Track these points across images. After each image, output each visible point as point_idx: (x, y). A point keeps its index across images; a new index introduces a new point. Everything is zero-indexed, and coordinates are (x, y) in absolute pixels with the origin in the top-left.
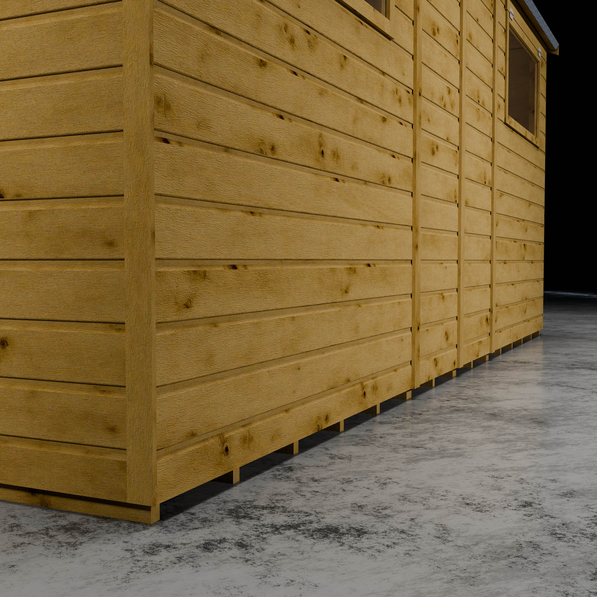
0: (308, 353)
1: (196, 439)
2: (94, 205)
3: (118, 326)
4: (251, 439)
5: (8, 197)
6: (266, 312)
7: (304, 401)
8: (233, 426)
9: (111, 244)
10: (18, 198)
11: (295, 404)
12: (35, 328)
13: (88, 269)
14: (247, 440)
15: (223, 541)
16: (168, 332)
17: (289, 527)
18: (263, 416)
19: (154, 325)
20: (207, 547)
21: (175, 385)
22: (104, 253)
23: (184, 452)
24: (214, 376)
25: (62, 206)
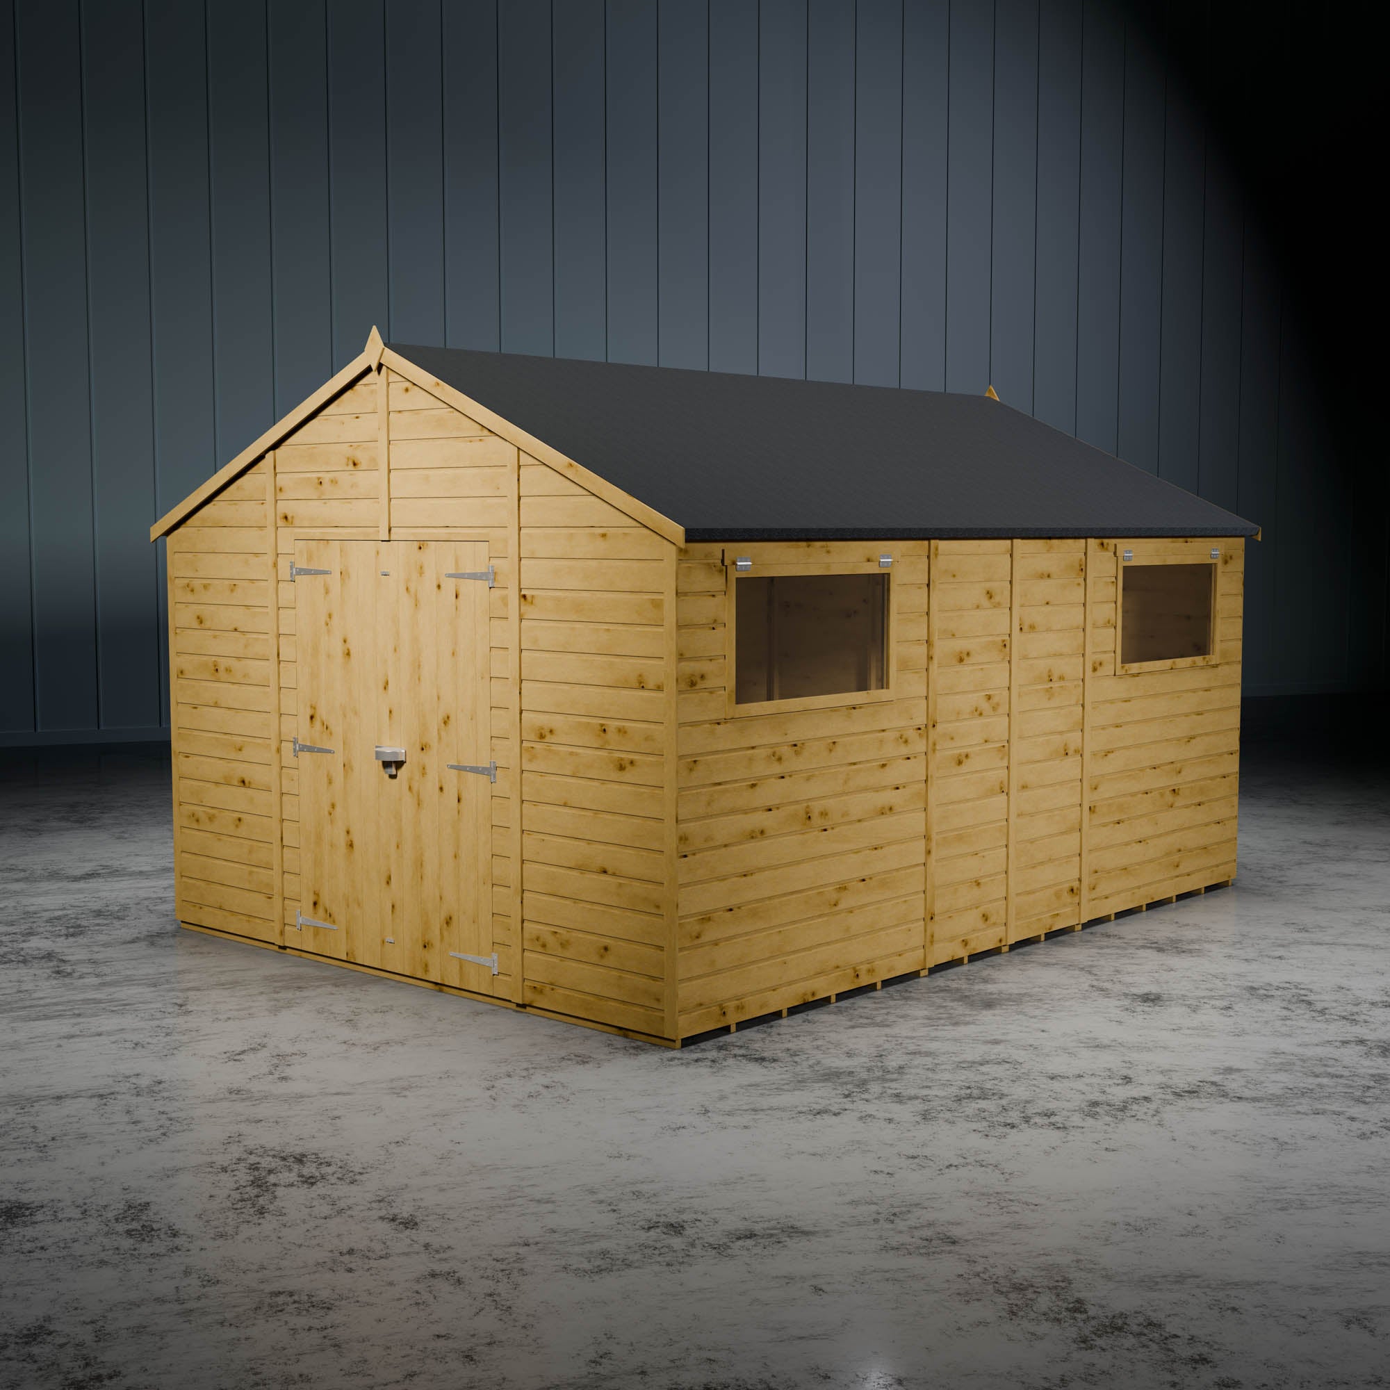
0: (794, 952)
1: (703, 1007)
2: (650, 886)
3: (661, 948)
4: (743, 1008)
5: (609, 873)
6: (757, 931)
7: (790, 983)
8: (729, 1000)
9: (658, 907)
10: (614, 874)
11: (781, 986)
12: (620, 943)
13: (647, 918)
14: (740, 1008)
15: (707, 1058)
16: (685, 953)
17: (740, 1056)
18: (752, 994)
19: (677, 950)
20: (697, 1061)
21: (690, 979)
22: (654, 910)
23: (696, 1013)
24: (719, 972)
25: (637, 884)
